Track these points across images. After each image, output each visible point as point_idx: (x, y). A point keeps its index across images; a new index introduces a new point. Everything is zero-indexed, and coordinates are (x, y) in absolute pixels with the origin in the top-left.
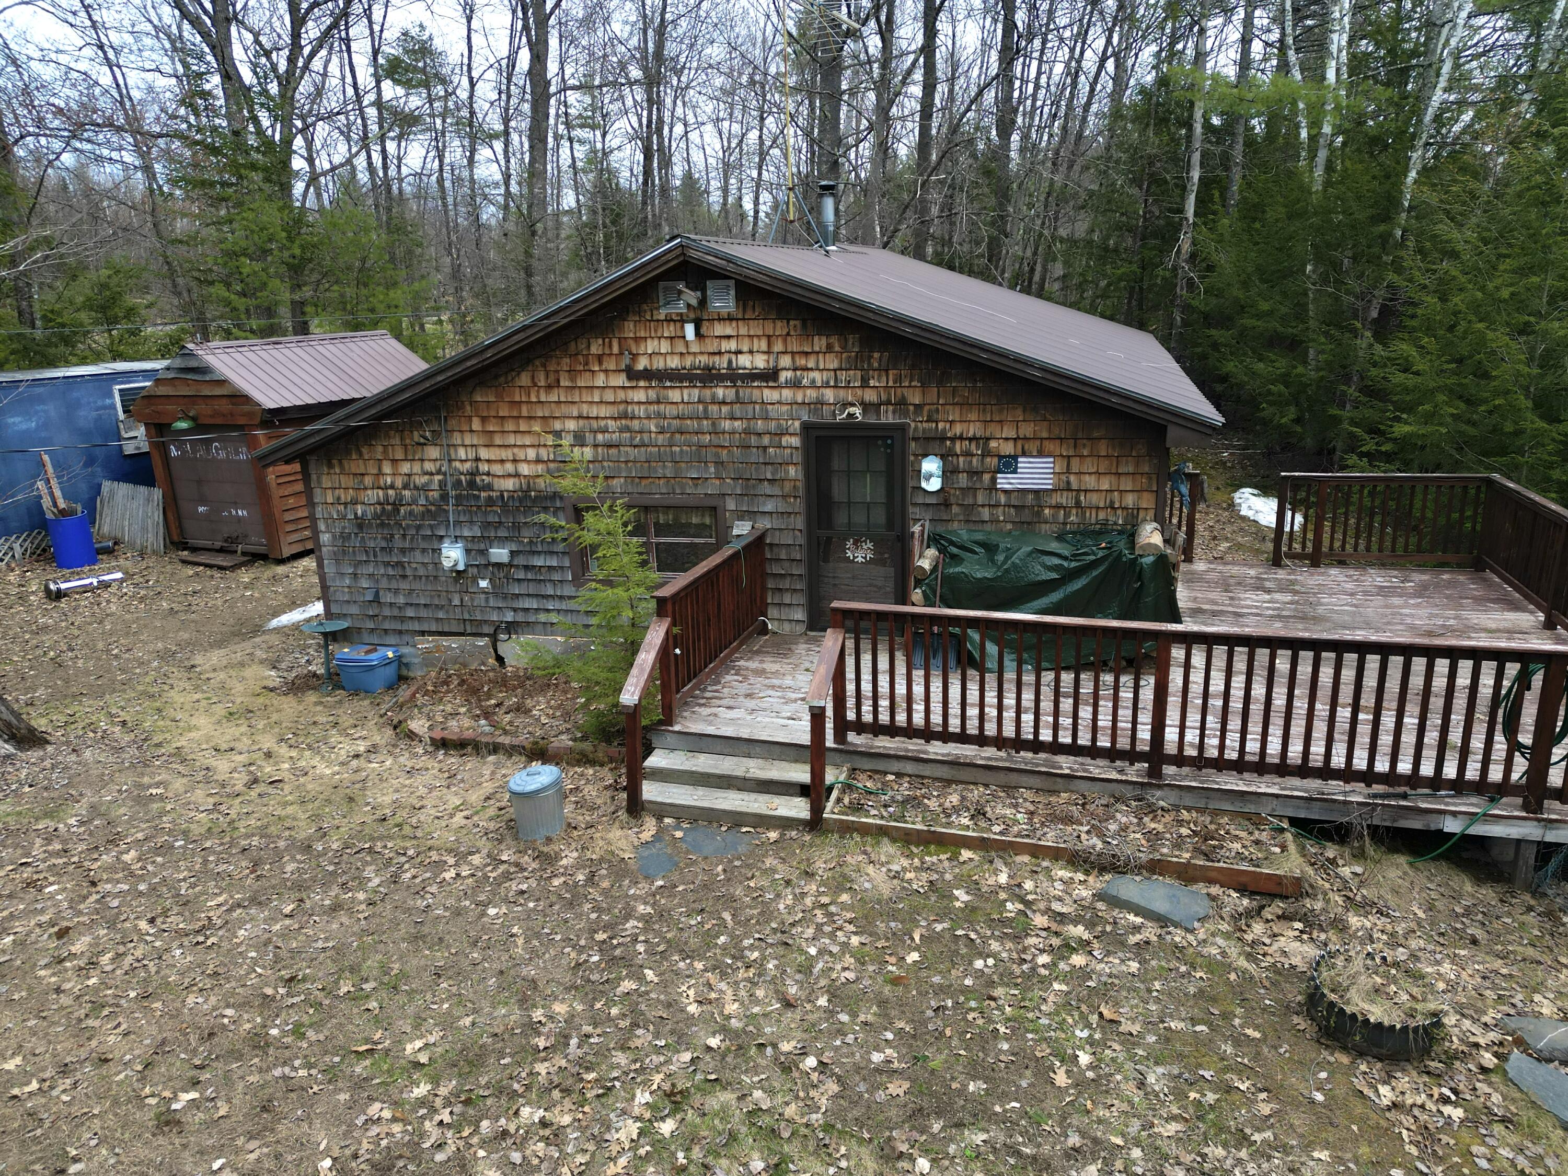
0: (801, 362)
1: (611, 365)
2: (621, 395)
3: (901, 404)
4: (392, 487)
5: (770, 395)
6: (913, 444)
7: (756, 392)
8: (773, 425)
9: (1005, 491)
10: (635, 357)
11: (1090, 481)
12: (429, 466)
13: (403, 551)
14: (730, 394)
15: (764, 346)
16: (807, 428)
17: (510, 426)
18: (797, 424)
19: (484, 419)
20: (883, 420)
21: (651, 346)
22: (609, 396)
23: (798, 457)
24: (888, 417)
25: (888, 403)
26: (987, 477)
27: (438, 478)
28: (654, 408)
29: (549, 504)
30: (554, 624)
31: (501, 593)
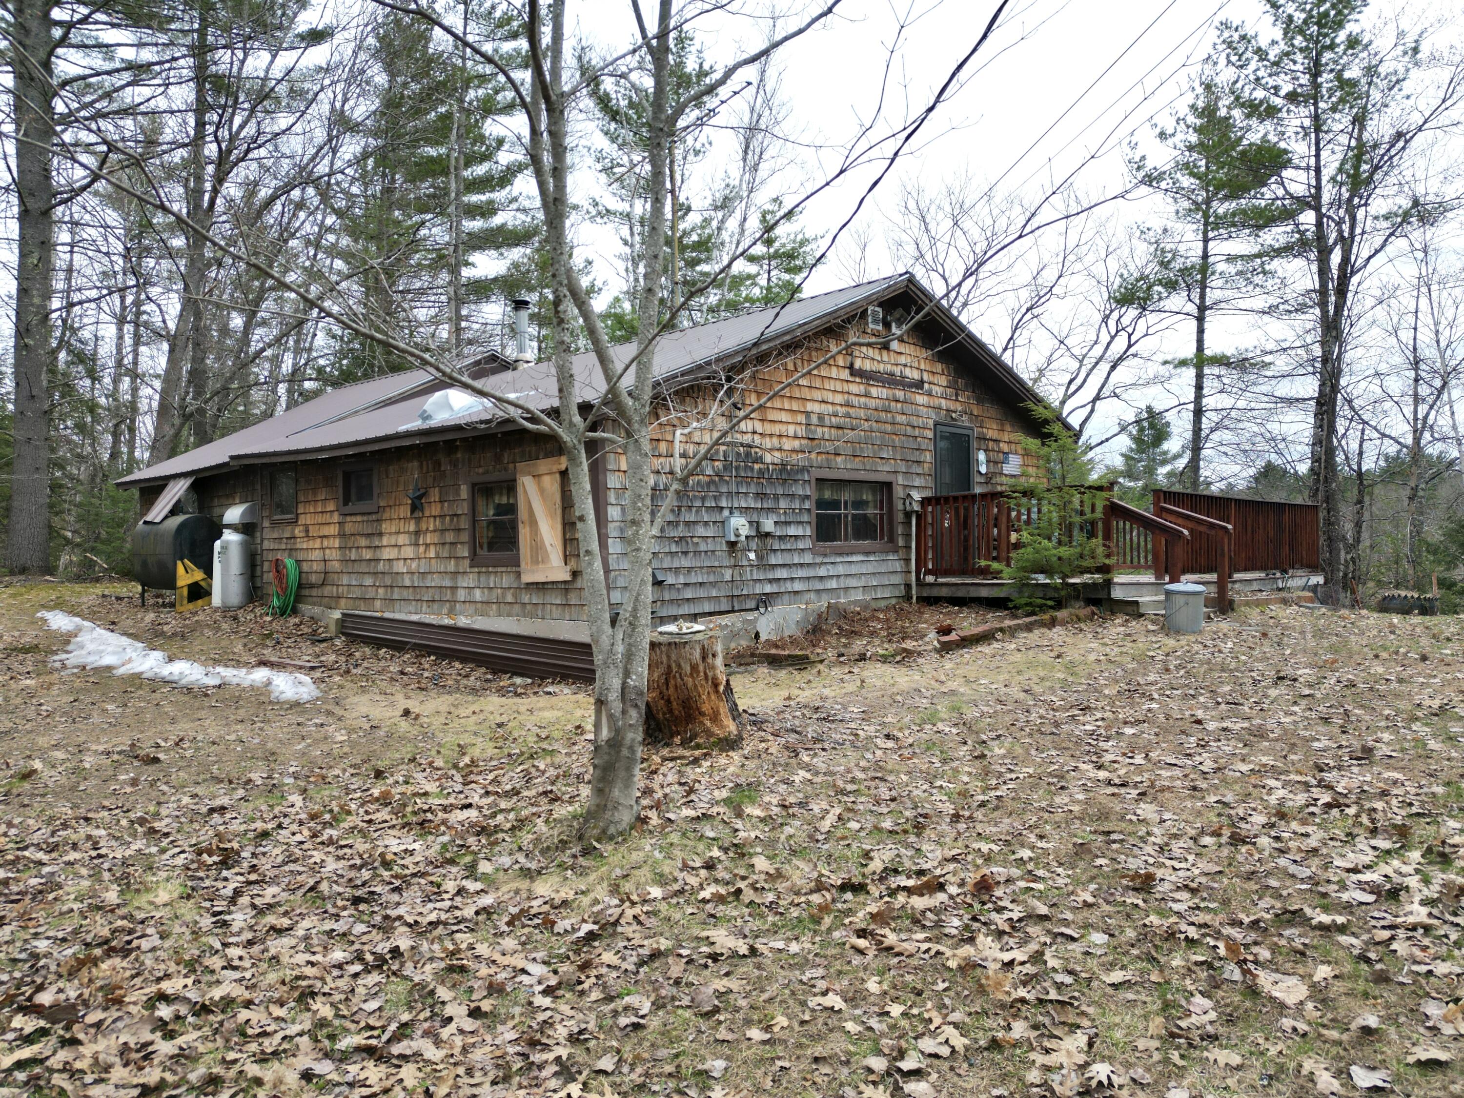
1: (841, 362)
2: (846, 387)
3: (971, 414)
5: (920, 399)
6: (975, 442)
7: (913, 396)
8: (921, 422)
9: (1006, 476)
10: (854, 358)
13: (687, 523)
14: (901, 395)
15: (916, 363)
16: (935, 424)
18: (931, 422)
20: (964, 424)
21: (863, 352)
22: (839, 387)
24: (966, 422)
26: (1000, 466)
28: (862, 400)
29: (799, 477)
30: (796, 593)
31: (762, 564)
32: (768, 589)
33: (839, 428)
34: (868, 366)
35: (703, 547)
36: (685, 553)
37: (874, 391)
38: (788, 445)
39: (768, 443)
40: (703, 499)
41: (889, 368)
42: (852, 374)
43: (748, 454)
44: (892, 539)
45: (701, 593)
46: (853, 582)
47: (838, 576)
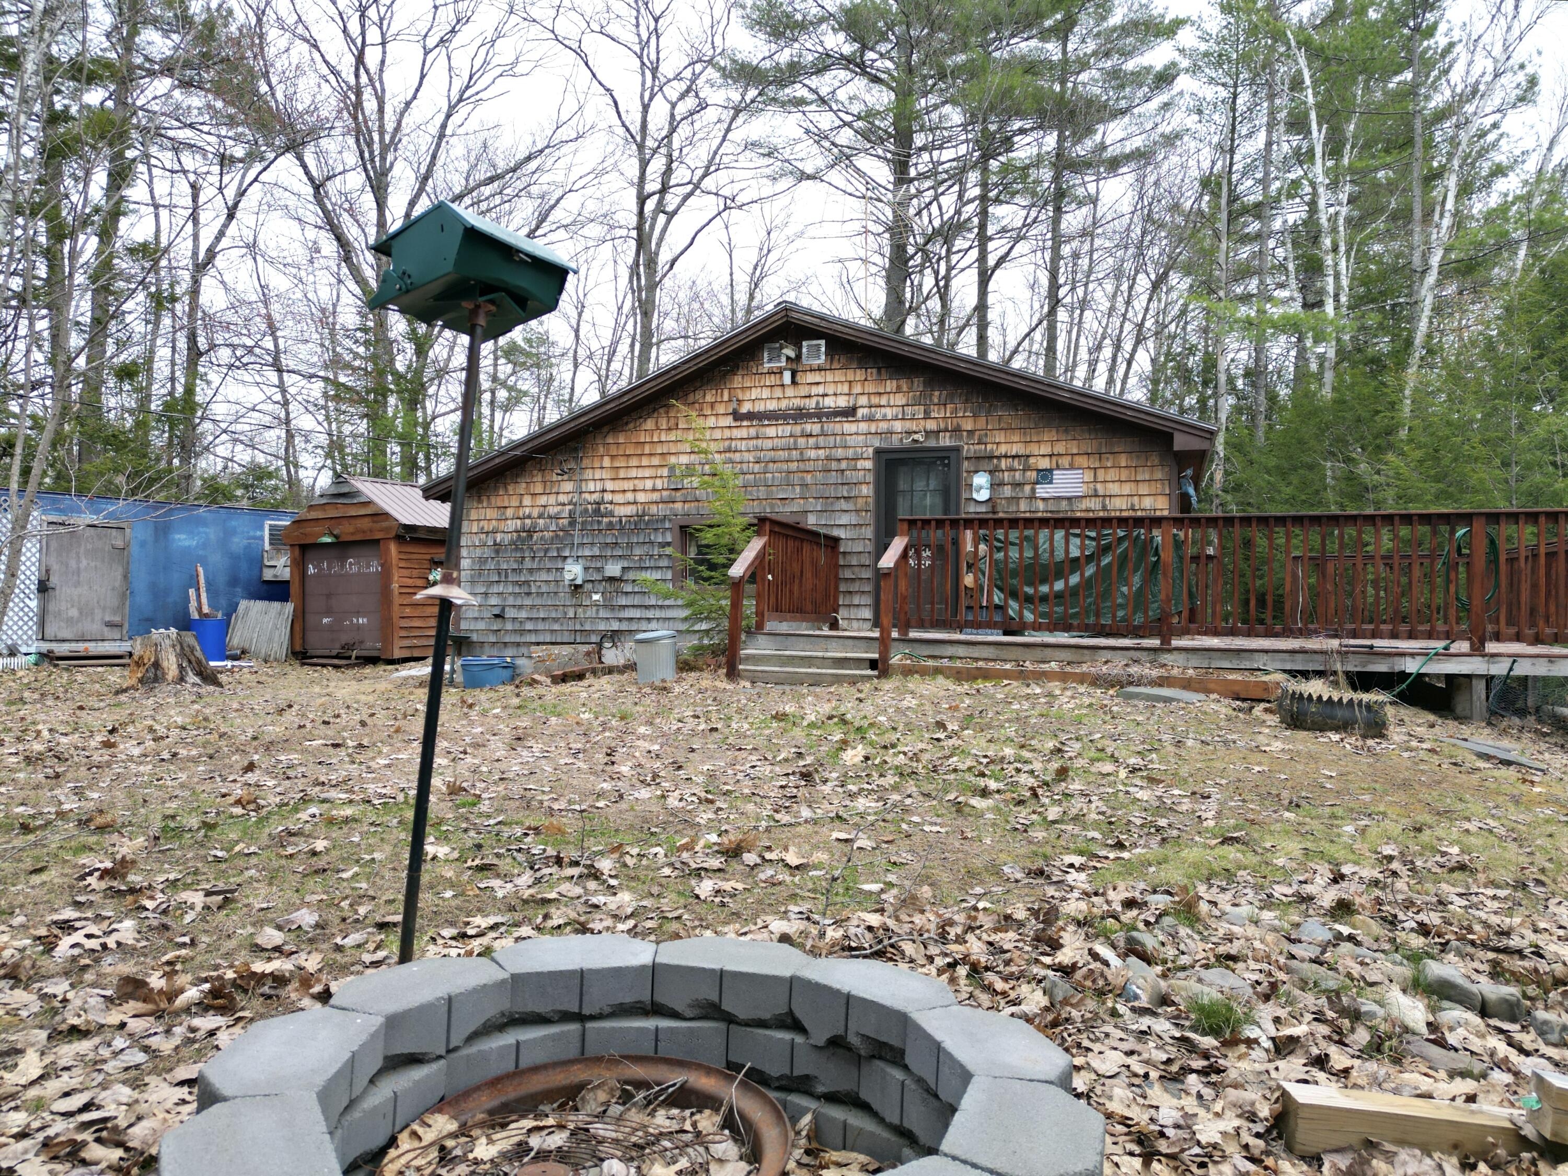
0: (875, 400)
1: (721, 409)
2: (727, 434)
3: (957, 431)
4: (529, 517)
5: (849, 428)
6: (966, 464)
7: (838, 426)
8: (850, 453)
9: (1043, 499)
10: (740, 402)
11: (1114, 488)
12: (563, 498)
13: (531, 571)
14: (816, 428)
15: (846, 389)
16: (878, 452)
17: (634, 462)
18: (871, 450)
19: (613, 457)
20: (942, 444)
21: (754, 394)
22: (718, 434)
23: (870, 478)
24: (946, 441)
25: (946, 430)
26: (1027, 488)
27: (568, 508)
29: (659, 525)
31: (609, 605)
32: (615, 626)
35: (544, 589)
40: (546, 551)
42: (735, 420)
45: (540, 626)
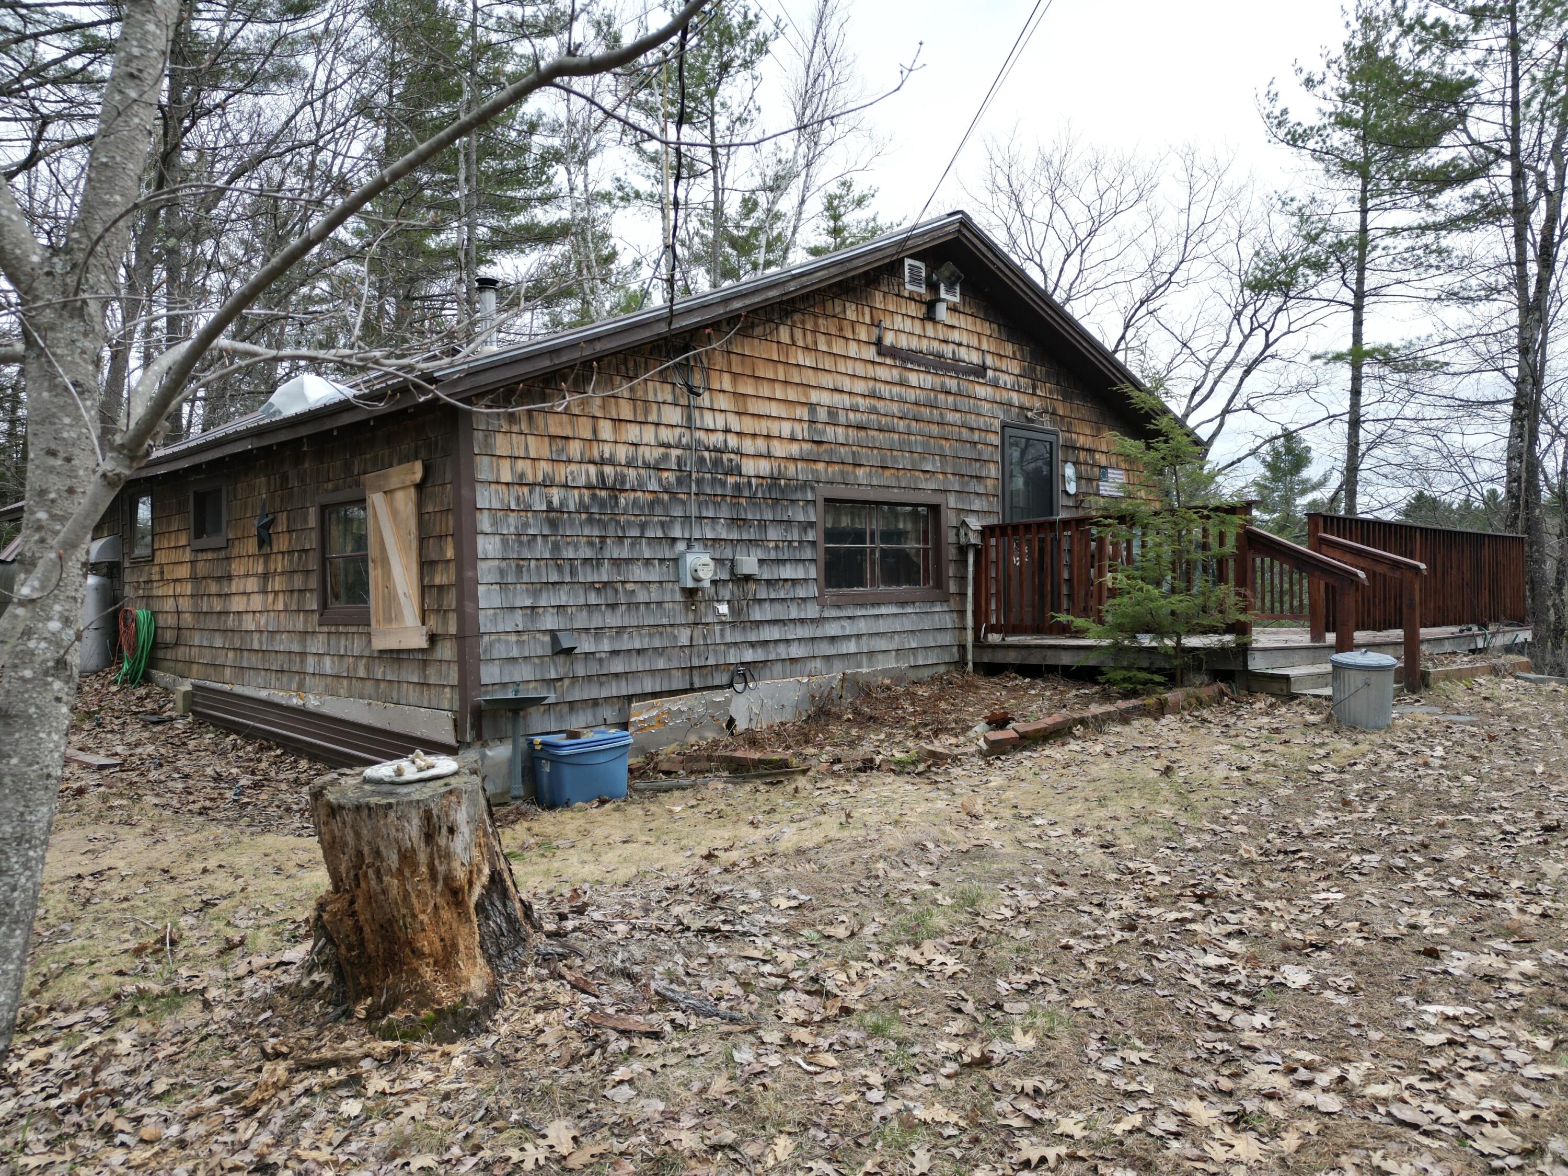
1: (863, 334)
2: (871, 371)
3: (1054, 414)
5: (980, 391)
6: (1060, 451)
7: (971, 386)
8: (981, 422)
9: (1104, 497)
10: (882, 329)
13: (617, 563)
14: (953, 385)
15: (976, 341)
16: (1003, 427)
18: (997, 422)
20: (1045, 426)
21: (897, 322)
22: (861, 370)
23: (997, 456)
24: (1047, 424)
25: (1047, 412)
26: (1095, 484)
27: (675, 452)
28: (896, 390)
29: (799, 496)
30: (793, 660)
31: (739, 621)
32: (749, 655)
33: (859, 427)
34: (904, 342)
35: (642, 597)
36: (613, 606)
37: (913, 378)
38: (779, 449)
39: (748, 446)
40: (643, 526)
41: (936, 345)
42: (879, 353)
43: (716, 463)
44: (940, 584)
45: (638, 664)
46: (881, 644)
47: (859, 636)
